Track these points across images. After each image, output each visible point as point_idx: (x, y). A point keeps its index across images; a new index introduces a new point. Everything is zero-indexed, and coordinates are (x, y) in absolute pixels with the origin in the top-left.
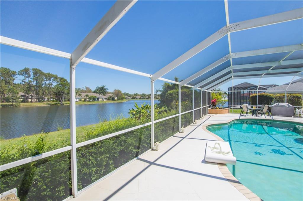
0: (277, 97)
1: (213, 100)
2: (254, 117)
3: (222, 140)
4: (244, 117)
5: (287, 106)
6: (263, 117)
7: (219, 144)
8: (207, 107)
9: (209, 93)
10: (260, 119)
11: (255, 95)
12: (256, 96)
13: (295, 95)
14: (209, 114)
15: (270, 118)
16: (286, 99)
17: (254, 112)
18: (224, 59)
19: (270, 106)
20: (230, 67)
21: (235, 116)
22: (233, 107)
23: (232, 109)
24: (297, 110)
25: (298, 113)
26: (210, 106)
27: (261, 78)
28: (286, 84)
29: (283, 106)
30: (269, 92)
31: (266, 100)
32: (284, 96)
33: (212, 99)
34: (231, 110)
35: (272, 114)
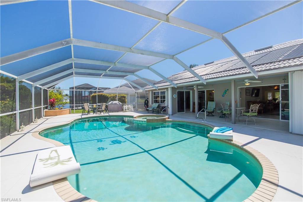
0: (111, 96)
1: (52, 100)
2: (95, 115)
3: (61, 144)
4: (85, 115)
5: (118, 104)
6: (102, 114)
7: (56, 151)
8: (42, 109)
9: (46, 91)
10: (100, 116)
11: (95, 94)
12: (96, 96)
13: (122, 95)
14: (45, 116)
15: (107, 114)
16: (117, 98)
17: (94, 110)
18: (63, 43)
19: (107, 104)
20: (71, 59)
21: (77, 116)
22: (74, 108)
23: (74, 109)
24: (124, 107)
25: (125, 109)
26: (47, 106)
27: (100, 79)
28: (116, 87)
29: (116, 104)
30: (105, 93)
31: (103, 99)
32: (116, 96)
33: (50, 98)
34: (72, 111)
35: (108, 111)
